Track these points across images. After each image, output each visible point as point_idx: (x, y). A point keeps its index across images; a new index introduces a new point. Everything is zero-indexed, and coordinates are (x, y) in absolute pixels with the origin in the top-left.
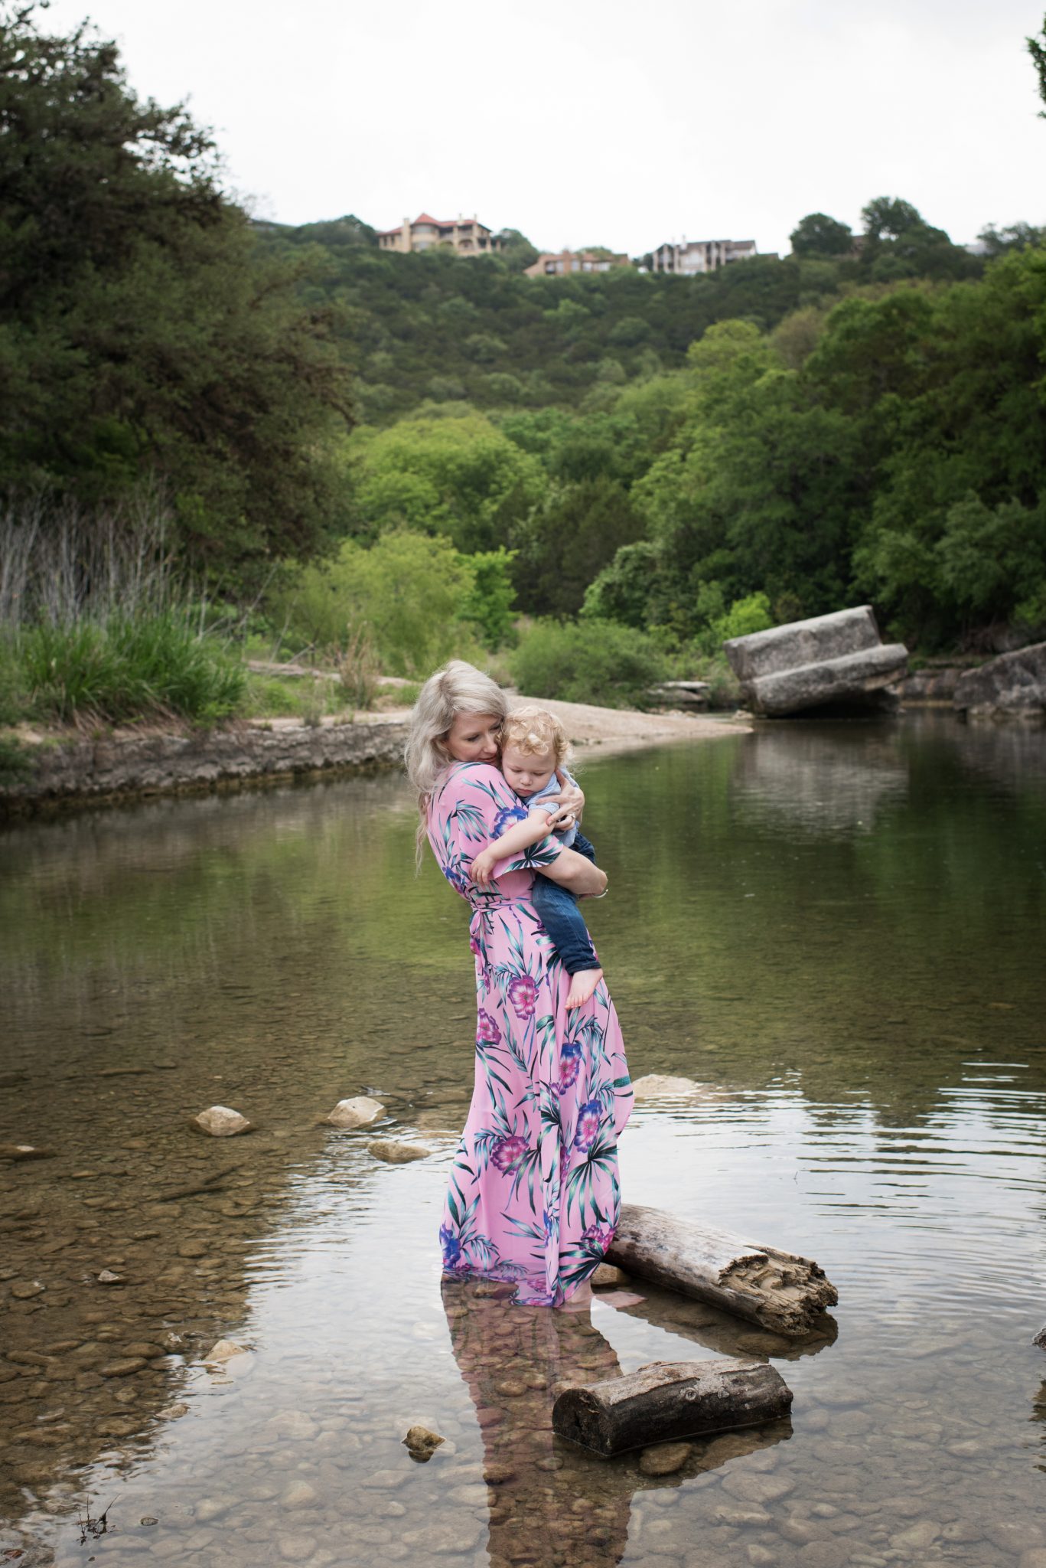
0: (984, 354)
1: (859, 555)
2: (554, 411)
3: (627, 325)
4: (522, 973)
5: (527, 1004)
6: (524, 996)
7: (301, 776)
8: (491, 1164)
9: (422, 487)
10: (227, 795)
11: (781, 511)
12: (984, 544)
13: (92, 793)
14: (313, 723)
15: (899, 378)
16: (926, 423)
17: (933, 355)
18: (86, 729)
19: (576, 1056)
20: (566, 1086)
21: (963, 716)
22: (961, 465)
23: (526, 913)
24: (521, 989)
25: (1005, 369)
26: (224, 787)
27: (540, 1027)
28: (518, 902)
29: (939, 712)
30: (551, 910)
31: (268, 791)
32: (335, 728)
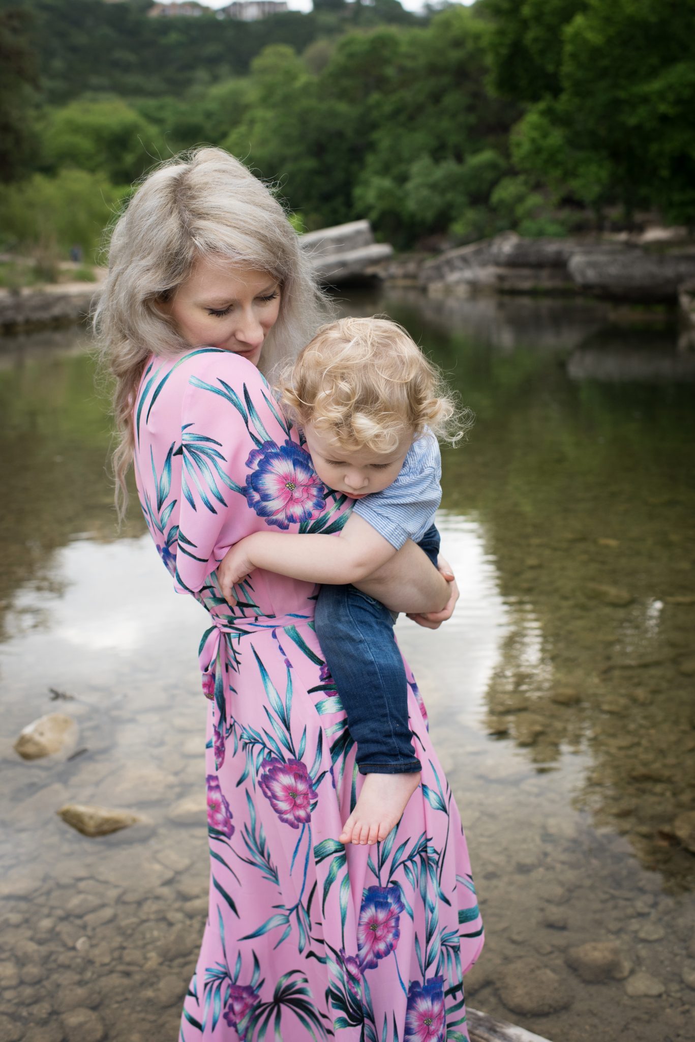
0: (434, 70)
1: (358, 191)
2: (169, 100)
3: (211, 49)
4: (287, 755)
5: (295, 806)
6: (291, 793)
8: (222, 1022)
9: (86, 144)
11: (310, 163)
12: (434, 187)
14: (15, 292)
15: (381, 83)
16: (396, 113)
17: (402, 70)
19: (394, 907)
20: (379, 955)
21: (424, 290)
22: (420, 138)
23: (302, 645)
24: (287, 780)
25: (446, 80)
27: (321, 856)
28: (289, 622)
29: (406, 288)
30: (349, 647)
32: (31, 297)
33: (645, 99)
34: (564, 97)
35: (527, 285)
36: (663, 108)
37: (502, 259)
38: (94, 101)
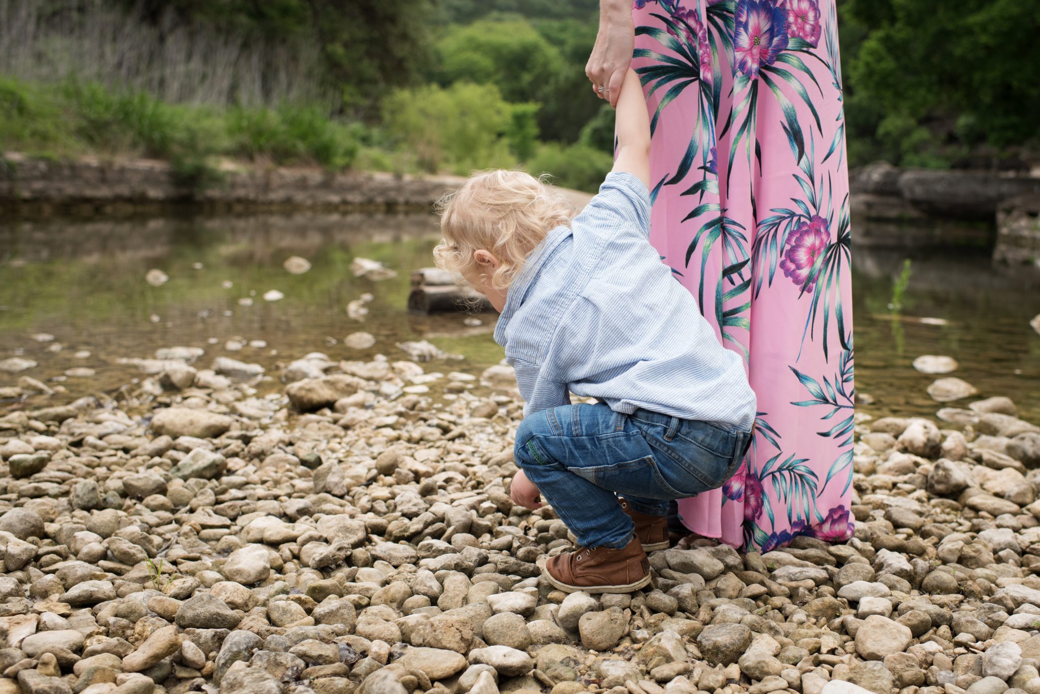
2: (571, 22)
7: (390, 207)
9: (485, 62)
10: (345, 214)
13: (263, 203)
14: (398, 176)
18: (262, 165)
26: (344, 208)
31: (370, 214)
32: (412, 182)
33: (969, 31)
34: (899, 25)
35: (893, 213)
36: (984, 39)
37: (871, 187)
38: (499, 20)
